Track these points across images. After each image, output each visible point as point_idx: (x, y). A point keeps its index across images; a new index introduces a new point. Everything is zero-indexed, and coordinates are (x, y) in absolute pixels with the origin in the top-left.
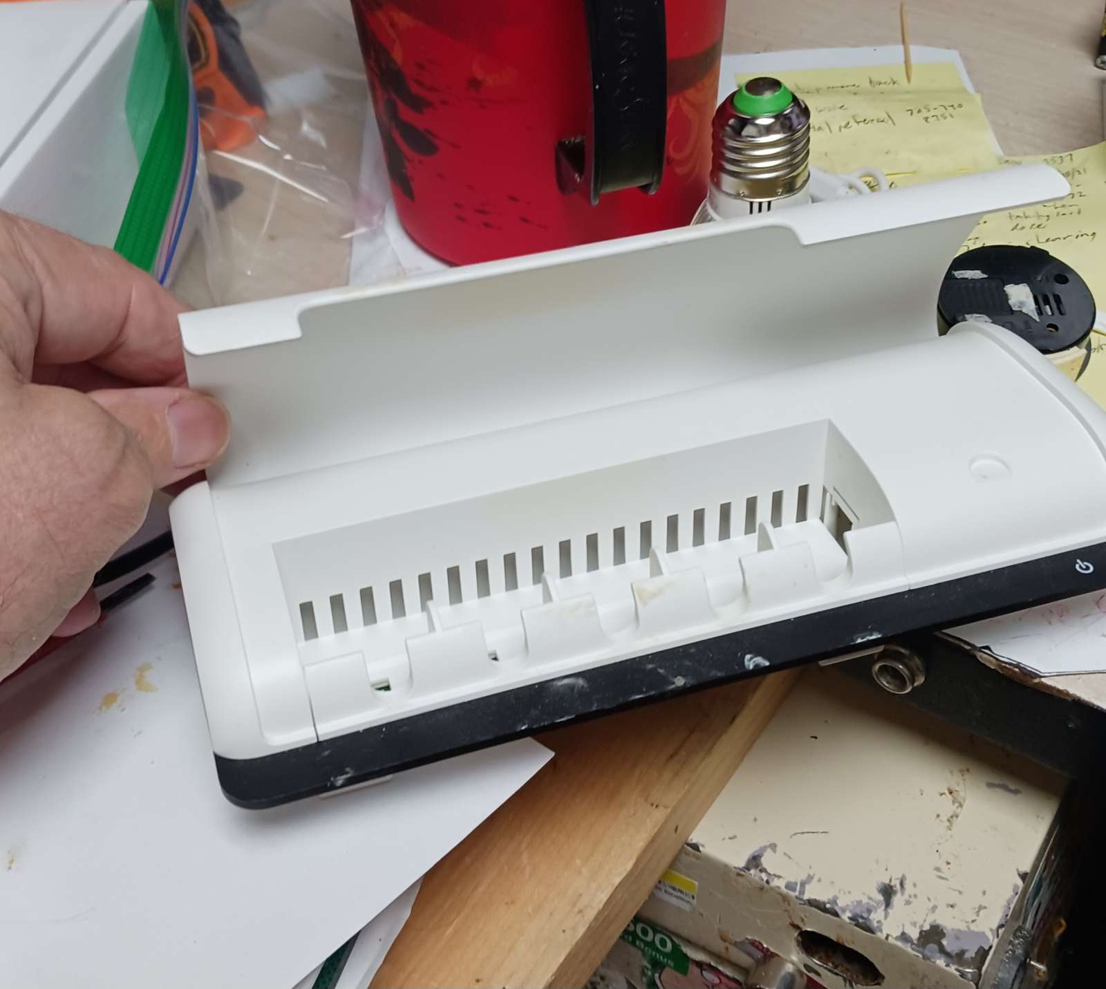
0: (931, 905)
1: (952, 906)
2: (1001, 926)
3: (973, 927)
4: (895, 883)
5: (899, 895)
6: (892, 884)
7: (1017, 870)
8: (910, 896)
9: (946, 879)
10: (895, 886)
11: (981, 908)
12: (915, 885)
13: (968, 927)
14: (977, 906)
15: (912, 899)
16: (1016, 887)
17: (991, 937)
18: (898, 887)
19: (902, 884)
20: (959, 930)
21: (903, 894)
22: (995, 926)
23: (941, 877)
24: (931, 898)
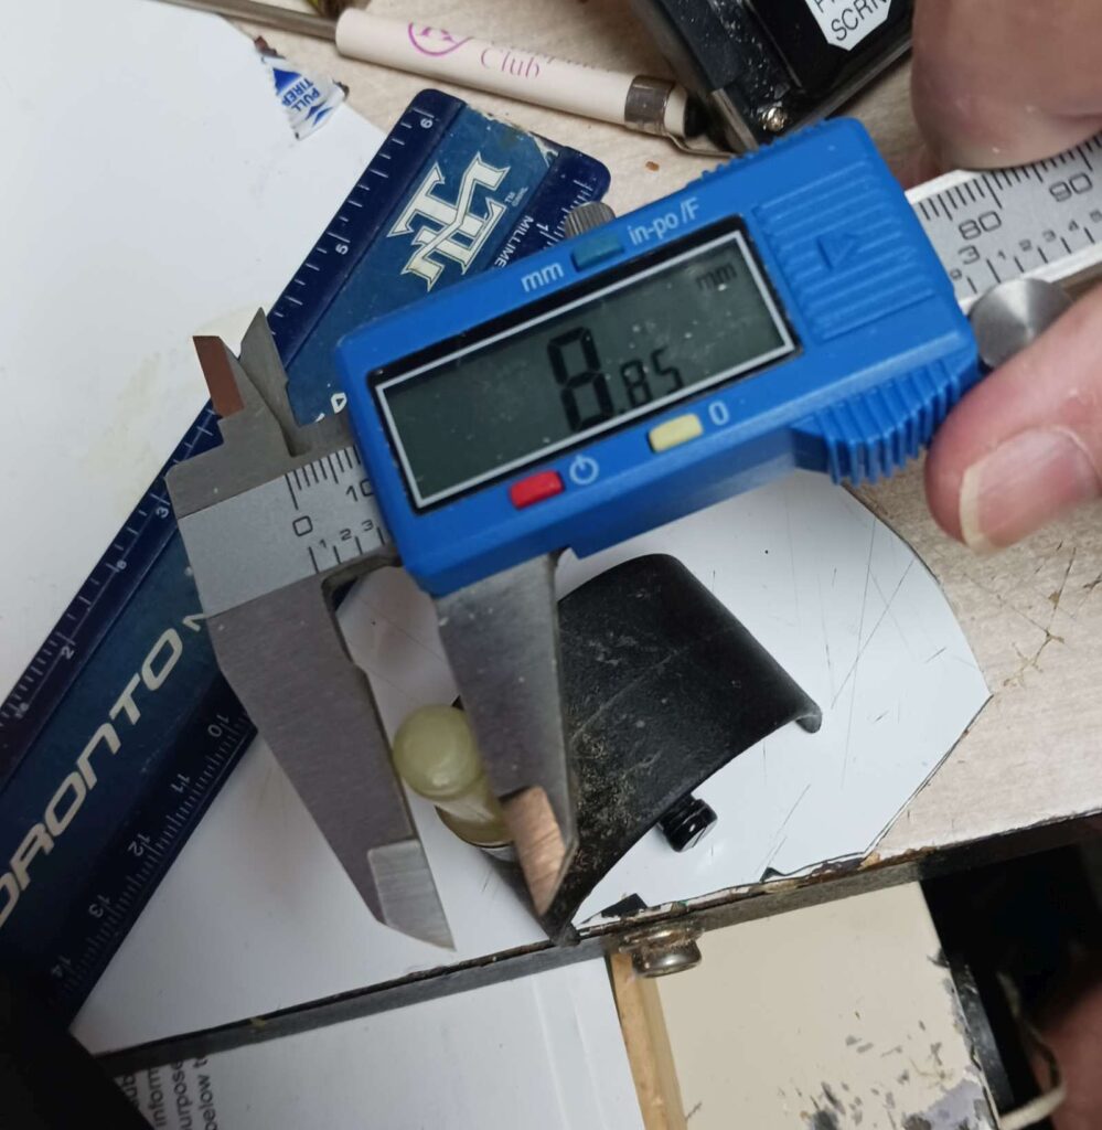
0: (882, 1098)
1: (905, 1077)
2: (972, 1053)
3: (950, 1085)
4: (824, 1104)
5: (840, 1117)
6: (822, 1108)
7: (929, 958)
8: (853, 1107)
9: (869, 1046)
10: (826, 1107)
11: (936, 1048)
12: (845, 1087)
13: (943, 1089)
14: (929, 1052)
15: (858, 1108)
16: (946, 982)
17: (975, 1079)
18: (830, 1106)
19: (831, 1098)
20: (938, 1104)
21: (843, 1112)
22: (968, 1062)
23: (861, 1050)
24: (876, 1087)
